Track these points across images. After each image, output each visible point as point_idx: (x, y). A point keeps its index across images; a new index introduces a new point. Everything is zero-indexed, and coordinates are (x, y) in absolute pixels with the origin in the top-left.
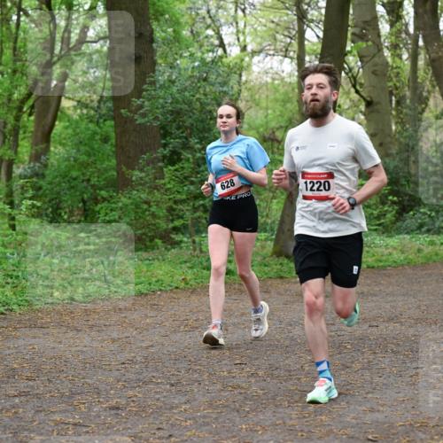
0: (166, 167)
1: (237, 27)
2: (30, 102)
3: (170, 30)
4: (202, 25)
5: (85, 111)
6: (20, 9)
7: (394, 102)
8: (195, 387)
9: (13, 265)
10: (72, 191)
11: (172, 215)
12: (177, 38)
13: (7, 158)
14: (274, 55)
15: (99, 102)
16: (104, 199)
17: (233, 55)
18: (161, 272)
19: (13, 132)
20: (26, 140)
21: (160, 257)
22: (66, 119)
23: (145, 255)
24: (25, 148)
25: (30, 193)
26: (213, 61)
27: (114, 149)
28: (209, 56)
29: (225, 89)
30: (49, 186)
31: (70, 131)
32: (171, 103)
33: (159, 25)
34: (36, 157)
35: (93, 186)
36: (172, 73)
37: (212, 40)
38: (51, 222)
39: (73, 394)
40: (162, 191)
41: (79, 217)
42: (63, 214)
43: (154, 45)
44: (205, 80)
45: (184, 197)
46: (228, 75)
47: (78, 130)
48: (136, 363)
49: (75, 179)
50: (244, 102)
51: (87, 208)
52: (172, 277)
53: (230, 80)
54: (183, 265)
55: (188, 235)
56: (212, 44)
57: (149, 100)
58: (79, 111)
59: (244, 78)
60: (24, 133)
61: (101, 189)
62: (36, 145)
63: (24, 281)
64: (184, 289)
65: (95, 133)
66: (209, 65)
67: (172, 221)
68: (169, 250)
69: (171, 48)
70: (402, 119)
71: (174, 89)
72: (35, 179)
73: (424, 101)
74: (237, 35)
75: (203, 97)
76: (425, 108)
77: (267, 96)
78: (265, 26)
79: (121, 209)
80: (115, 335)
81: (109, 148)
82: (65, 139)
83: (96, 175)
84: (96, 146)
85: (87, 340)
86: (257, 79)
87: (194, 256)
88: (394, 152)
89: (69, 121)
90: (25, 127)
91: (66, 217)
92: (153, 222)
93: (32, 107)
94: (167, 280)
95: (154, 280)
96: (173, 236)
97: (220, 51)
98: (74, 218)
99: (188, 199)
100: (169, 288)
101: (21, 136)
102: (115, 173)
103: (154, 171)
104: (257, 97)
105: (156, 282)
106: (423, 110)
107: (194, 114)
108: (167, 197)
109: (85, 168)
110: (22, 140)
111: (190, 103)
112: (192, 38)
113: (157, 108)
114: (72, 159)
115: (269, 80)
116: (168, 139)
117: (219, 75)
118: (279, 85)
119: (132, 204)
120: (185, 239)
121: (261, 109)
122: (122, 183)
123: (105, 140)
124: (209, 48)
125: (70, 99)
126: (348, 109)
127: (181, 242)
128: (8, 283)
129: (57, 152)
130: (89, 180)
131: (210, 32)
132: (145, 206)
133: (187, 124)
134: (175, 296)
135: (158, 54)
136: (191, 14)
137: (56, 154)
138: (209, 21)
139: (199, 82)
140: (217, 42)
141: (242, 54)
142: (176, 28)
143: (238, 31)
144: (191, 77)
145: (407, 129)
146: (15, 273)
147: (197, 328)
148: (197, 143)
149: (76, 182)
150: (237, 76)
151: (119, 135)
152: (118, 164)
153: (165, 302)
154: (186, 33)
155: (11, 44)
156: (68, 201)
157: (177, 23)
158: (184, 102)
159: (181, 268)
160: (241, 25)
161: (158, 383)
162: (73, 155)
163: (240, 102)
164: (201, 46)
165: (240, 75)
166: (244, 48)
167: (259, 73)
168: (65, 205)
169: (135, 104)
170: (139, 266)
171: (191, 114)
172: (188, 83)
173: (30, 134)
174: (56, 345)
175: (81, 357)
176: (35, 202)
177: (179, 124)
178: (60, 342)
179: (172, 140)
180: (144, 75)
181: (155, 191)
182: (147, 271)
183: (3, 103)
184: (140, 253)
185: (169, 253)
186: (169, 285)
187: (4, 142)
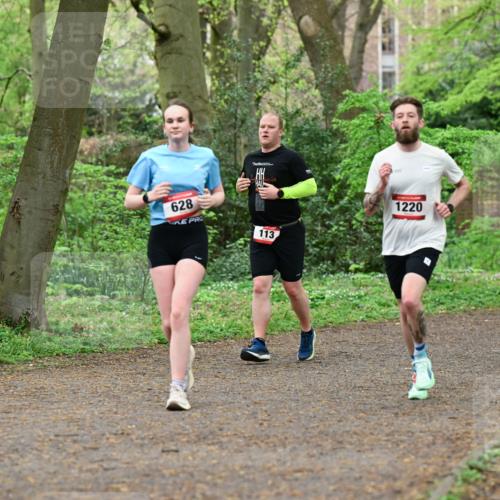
7: (209, 35)
70: (223, 67)
73: (263, 34)
76: (267, 47)
88: (209, 126)
106: (263, 52)
145: (233, 85)
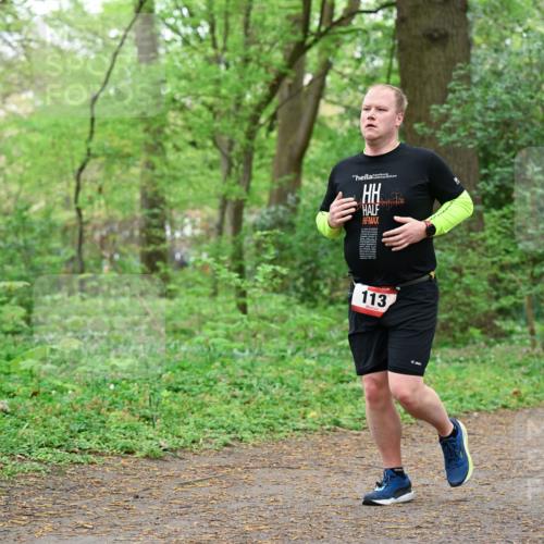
0: (488, 212)
2: (270, 109)
9: (243, 368)
11: (497, 289)
12: (506, 2)
13: (233, 198)
18: (479, 382)
19: (242, 157)
20: (264, 170)
21: (478, 357)
22: (327, 136)
23: (452, 353)
24: (262, 180)
25: (270, 256)
30: (301, 244)
31: (333, 155)
32: (494, 110)
34: (279, 196)
36: (497, 60)
38: (302, 301)
40: (481, 250)
42: (322, 287)
43: (469, 16)
45: (516, 259)
48: (439, 528)
52: (497, 388)
54: (515, 371)
55: (523, 322)
57: (458, 106)
58: (347, 123)
60: (261, 157)
62: (280, 175)
63: (260, 394)
67: (497, 298)
68: (491, 346)
69: (496, 20)
71: (500, 88)
72: (278, 231)
82: (325, 167)
87: (532, 356)
89: (330, 138)
90: (261, 148)
91: (326, 292)
92: (466, 300)
93: (274, 117)
94: (489, 394)
95: (468, 393)
96: (498, 323)
98: (339, 293)
99: (523, 263)
100: (491, 407)
101: (256, 163)
105: (471, 396)
107: (533, 125)
108: (489, 260)
110: (259, 167)
111: (526, 110)
113: (474, 119)
116: (491, 166)
120: (518, 328)
125: (333, 103)
127: (512, 332)
128: (235, 397)
132: (455, 275)
133: (520, 143)
134: (501, 419)
135: (474, 30)
137: (311, 191)
144: (527, 64)
146: (246, 381)
153: (485, 430)
155: (242, 17)
158: (514, 103)
159: (512, 374)
168: (326, 272)
169: (436, 115)
170: (443, 370)
171: (528, 126)
172: (522, 76)
173: (270, 160)
174: (311, 496)
175: (351, 516)
176: (278, 268)
177: (507, 143)
178: (318, 492)
179: (498, 169)
180: (451, 63)
181: (469, 250)
182: (457, 379)
183: (228, 112)
184: (445, 349)
185: (493, 350)
186: (493, 403)
187: (229, 173)
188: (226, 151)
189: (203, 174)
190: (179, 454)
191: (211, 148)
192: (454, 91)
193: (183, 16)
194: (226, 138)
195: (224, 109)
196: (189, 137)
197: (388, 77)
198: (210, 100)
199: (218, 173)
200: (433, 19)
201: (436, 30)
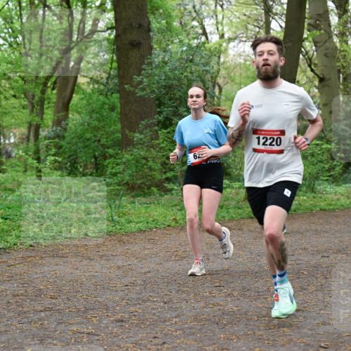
0: (160, 130)
1: (217, 19)
2: (53, 79)
3: (164, 22)
4: (188, 18)
5: (96, 86)
6: (45, 6)
7: (341, 79)
8: (183, 305)
10: (86, 149)
11: (165, 168)
12: (169, 28)
13: (35, 123)
14: (246, 41)
15: (108, 79)
16: (111, 156)
17: (214, 41)
18: (156, 214)
19: (39, 103)
20: (50, 109)
21: (156, 202)
22: (82, 92)
23: (144, 200)
24: (49, 115)
25: (54, 151)
26: (197, 46)
27: (119, 116)
28: (195, 43)
29: (207, 68)
30: (68, 146)
31: (85, 102)
32: (164, 80)
33: (155, 18)
34: (58, 122)
35: (102, 145)
36: (165, 56)
37: (196, 29)
38: (69, 174)
39: (87, 310)
40: (157, 149)
41: (91, 170)
42: (79, 167)
43: (151, 34)
44: (191, 61)
46: (210, 57)
47: (91, 101)
48: (137, 286)
49: (88, 140)
50: (222, 79)
51: (98, 162)
52: (165, 217)
53: (211, 61)
54: (174, 208)
55: (178, 185)
56: (197, 33)
57: (147, 77)
58: (91, 86)
59: (222, 60)
60: (49, 103)
61: (108, 148)
62: (58, 113)
64: (174, 227)
65: (104, 103)
66: (195, 49)
67: (165, 173)
68: (162, 196)
69: (164, 36)
70: (348, 92)
71: (167, 69)
72: (57, 140)
74: (217, 25)
75: (189, 75)
77: (241, 74)
78: (239, 18)
79: (125, 163)
80: (120, 263)
81: (115, 115)
82: (80, 108)
83: (105, 136)
84: (105, 114)
85: (98, 267)
86: (232, 61)
89: (83, 94)
90: (49, 98)
91: (81, 170)
92: (150, 174)
93: (55, 83)
94: (161, 219)
95: (151, 219)
96: (166, 185)
97: (203, 39)
98: (87, 171)
100: (162, 226)
101: (46, 106)
102: (120, 135)
103: (150, 133)
104: (232, 74)
105: (154, 221)
107: (182, 88)
108: (161, 154)
109: (97, 131)
110: (47, 108)
111: (179, 80)
112: (181, 28)
113: (154, 84)
114: (86, 124)
115: (242, 61)
116: (162, 107)
117: (202, 57)
118: (250, 65)
119: (133, 159)
120: (175, 188)
121: (236, 84)
122: (125, 143)
123: (112, 109)
124: (194, 36)
125: (84, 76)
126: (305, 84)
127: (172, 189)
129: (74, 119)
130: (99, 141)
131: (195, 23)
132: (144, 161)
133: (177, 96)
134: (167, 232)
135: (154, 41)
136: (180, 9)
137: (73, 120)
138: (194, 15)
139: (186, 62)
140: (200, 31)
141: (221, 40)
142: (169, 20)
143: (217, 23)
144: (180, 59)
147: (185, 258)
148: (185, 111)
149: (89, 142)
150: (216, 58)
151: (123, 105)
152: (122, 128)
153: (159, 237)
154: (176, 24)
156: (83, 158)
157: (169, 16)
158: (174, 78)
159: (172, 210)
160: (220, 17)
161: (154, 301)
162: (87, 120)
163: (218, 78)
164: (188, 35)
165: (219, 57)
166: (222, 36)
167: (234, 56)
168: (81, 160)
169: (136, 81)
170: (139, 208)
171: (180, 88)
172: (177, 64)
173: (53, 104)
174: (73, 271)
175: (93, 280)
176: (57, 158)
177: (170, 97)
178: (77, 269)
179: (165, 109)
180: (143, 57)
181: (152, 149)
182: (146, 212)
183: (32, 80)
184: (139, 198)
185: (163, 198)
186: (163, 224)
187: (32, 111)
188: (31, 100)
189: (19, 111)
190: (7, 251)
191: (23, 98)
192: (145, 70)
193: (9, 32)
194: (31, 93)
195: (30, 79)
196: (12, 92)
197: (111, 64)
198: (23, 75)
199: (27, 111)
200: (133, 36)
201: (135, 41)
